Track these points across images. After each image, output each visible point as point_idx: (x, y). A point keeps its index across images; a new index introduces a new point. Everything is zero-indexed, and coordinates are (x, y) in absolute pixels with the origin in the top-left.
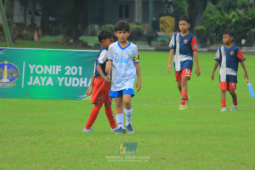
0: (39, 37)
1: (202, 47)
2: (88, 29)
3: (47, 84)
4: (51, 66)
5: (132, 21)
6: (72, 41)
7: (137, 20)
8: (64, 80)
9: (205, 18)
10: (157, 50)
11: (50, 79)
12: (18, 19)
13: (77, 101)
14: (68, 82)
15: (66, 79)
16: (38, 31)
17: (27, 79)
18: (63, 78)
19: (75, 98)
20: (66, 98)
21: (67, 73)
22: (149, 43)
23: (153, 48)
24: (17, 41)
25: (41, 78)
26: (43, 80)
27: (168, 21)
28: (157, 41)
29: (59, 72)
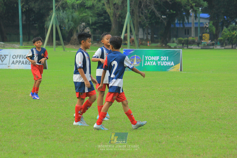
0: (150, 44)
1: (221, 47)
2: (171, 41)
3: (153, 65)
4: (155, 57)
5: (190, 36)
6: (164, 45)
7: (192, 36)
8: (160, 63)
9: (223, 34)
10: (202, 49)
11: (154, 62)
12: (141, 36)
13: (166, 72)
14: (162, 64)
15: (161, 62)
16: (149, 42)
17: (144, 63)
18: (160, 62)
19: (165, 70)
20: (161, 70)
21: (162, 60)
22: (198, 46)
23: (200, 48)
24: (141, 46)
25: (151, 62)
26: (151, 63)
27: (206, 36)
28: (202, 45)
29: (158, 59)
